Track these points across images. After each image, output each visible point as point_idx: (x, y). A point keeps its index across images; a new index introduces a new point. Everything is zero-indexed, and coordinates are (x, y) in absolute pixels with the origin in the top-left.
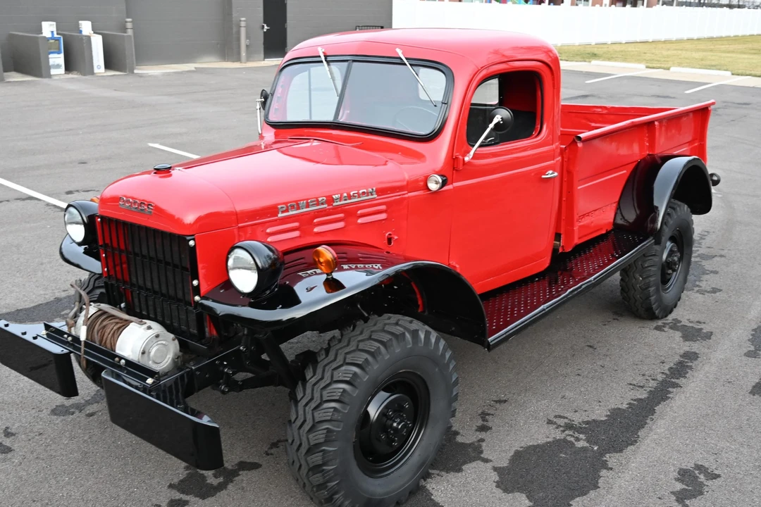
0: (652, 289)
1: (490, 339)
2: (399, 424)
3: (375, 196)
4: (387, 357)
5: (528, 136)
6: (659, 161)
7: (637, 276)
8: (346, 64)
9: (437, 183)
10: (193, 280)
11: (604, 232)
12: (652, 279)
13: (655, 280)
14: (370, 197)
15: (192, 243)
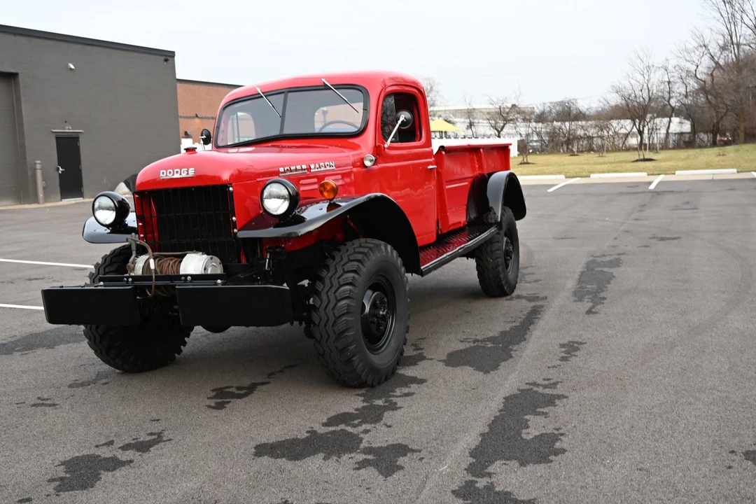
0: (500, 268)
1: (422, 268)
2: (383, 311)
3: (334, 168)
4: (374, 258)
5: (414, 140)
6: (487, 176)
7: (489, 259)
8: (283, 95)
9: (371, 161)
10: (232, 217)
11: (462, 225)
12: (499, 260)
13: (501, 260)
14: (331, 168)
15: (231, 189)
